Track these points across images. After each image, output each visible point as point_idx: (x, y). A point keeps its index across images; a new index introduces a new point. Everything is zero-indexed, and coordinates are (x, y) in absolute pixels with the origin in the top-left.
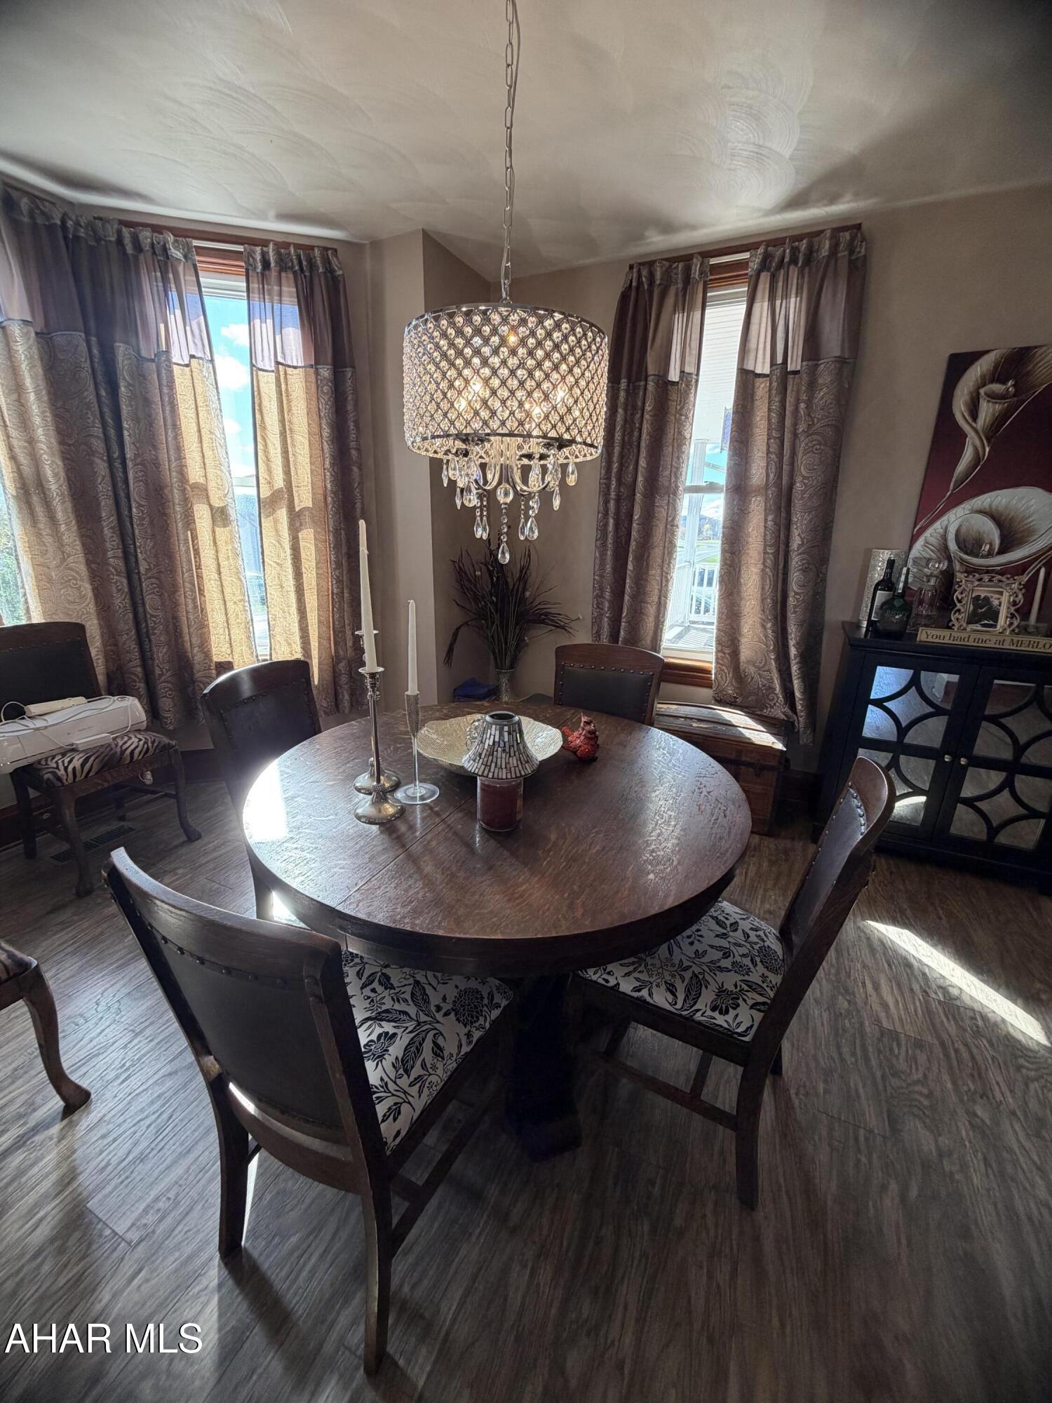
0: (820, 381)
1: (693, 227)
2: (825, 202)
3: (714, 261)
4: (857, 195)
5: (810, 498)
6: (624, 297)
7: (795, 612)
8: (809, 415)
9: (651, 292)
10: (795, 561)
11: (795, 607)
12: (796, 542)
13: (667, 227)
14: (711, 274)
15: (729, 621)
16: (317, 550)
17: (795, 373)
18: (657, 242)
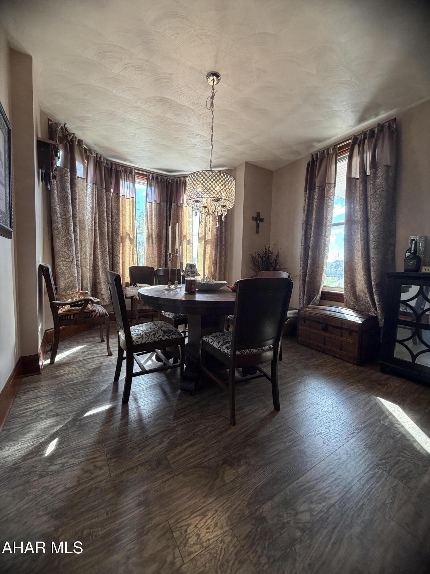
0: (378, 175)
1: (329, 138)
2: (373, 117)
3: (338, 146)
4: (386, 110)
5: (376, 218)
6: (308, 164)
7: (373, 266)
8: (374, 188)
9: (317, 161)
10: (372, 245)
11: (373, 264)
12: (371, 237)
13: (320, 141)
14: (338, 151)
15: (349, 273)
16: (211, 251)
17: (369, 175)
18: (319, 146)
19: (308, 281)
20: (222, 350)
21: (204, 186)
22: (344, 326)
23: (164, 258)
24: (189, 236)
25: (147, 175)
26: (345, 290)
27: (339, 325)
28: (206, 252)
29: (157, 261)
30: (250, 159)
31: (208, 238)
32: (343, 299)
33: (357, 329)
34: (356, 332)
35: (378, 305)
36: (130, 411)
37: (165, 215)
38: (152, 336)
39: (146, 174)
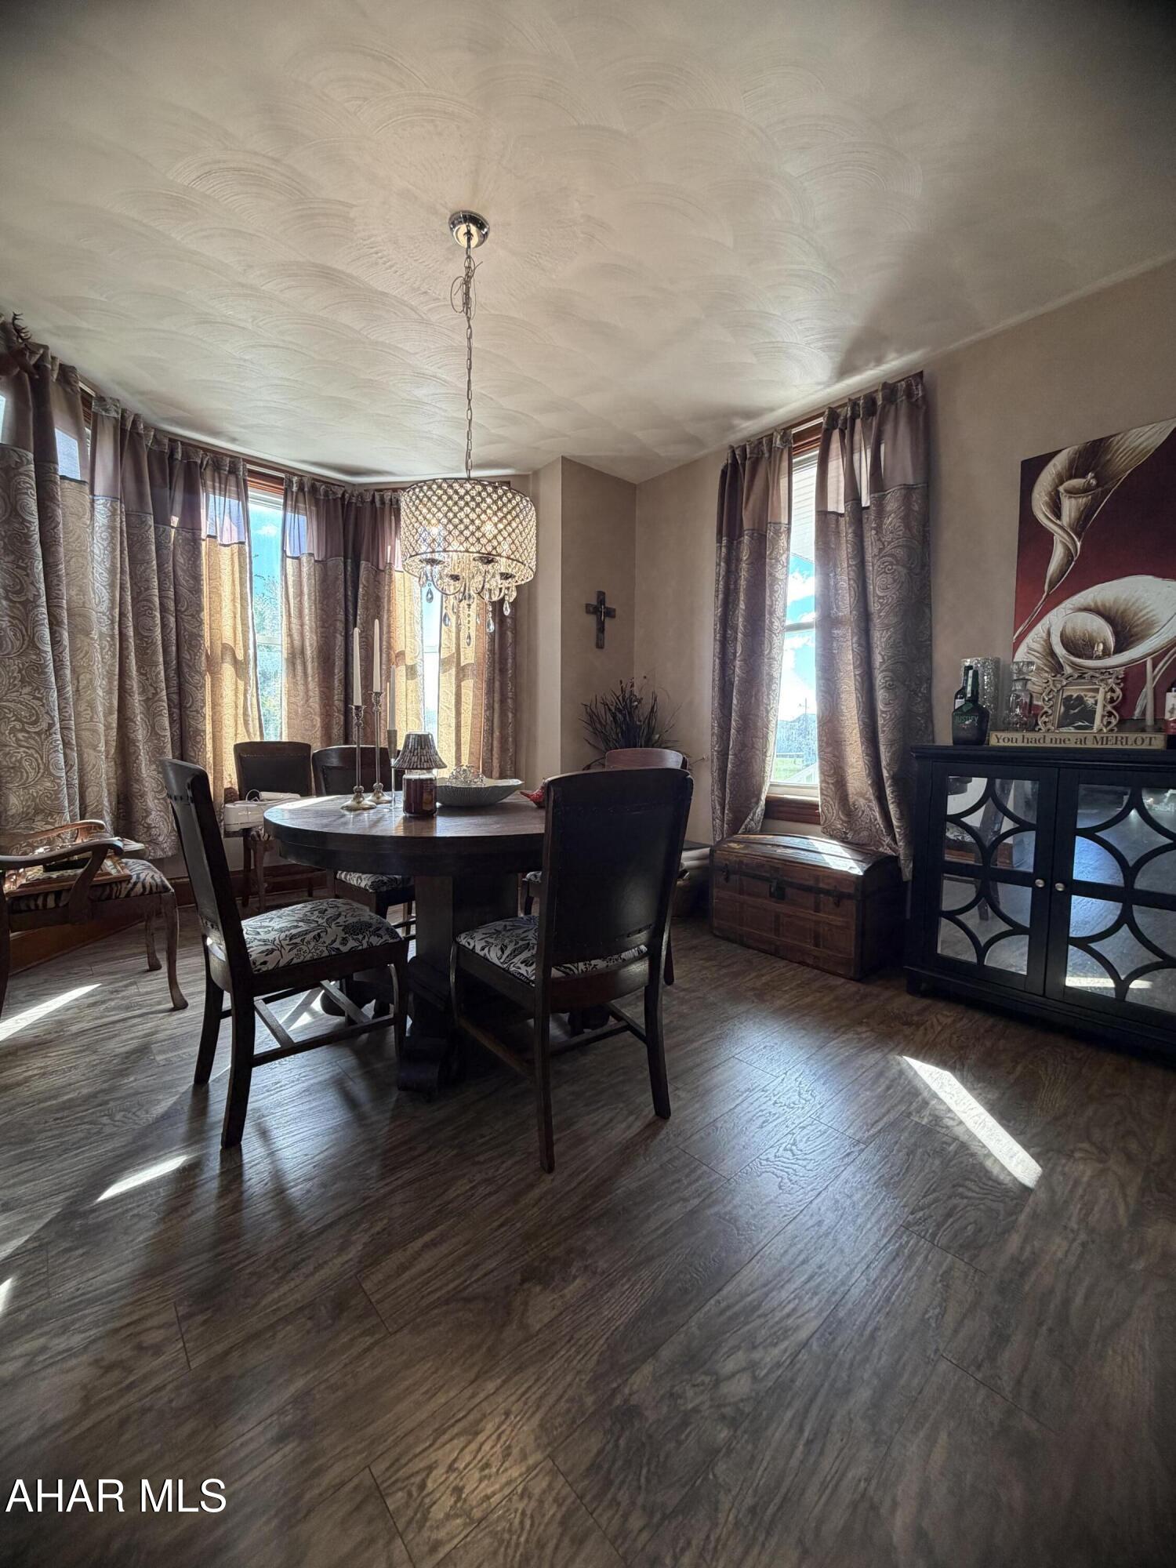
0: (888, 508)
1: (772, 410)
2: (872, 364)
3: (794, 431)
4: (900, 352)
5: (886, 616)
6: (724, 473)
7: (883, 732)
8: (879, 540)
9: (744, 465)
10: (880, 679)
11: (884, 725)
12: (878, 659)
13: (749, 414)
14: (795, 442)
15: (829, 750)
16: (475, 696)
17: (868, 508)
18: (749, 428)
19: (732, 771)
20: (512, 969)
21: (450, 521)
22: (821, 885)
23: (342, 717)
24: (412, 655)
25: (282, 479)
26: (822, 794)
27: (811, 883)
28: (463, 699)
29: (319, 725)
30: (573, 450)
31: (467, 662)
32: (818, 815)
33: (851, 890)
34: (849, 896)
35: (898, 827)
36: (246, 1167)
37: (340, 595)
38: (308, 943)
39: (282, 475)
